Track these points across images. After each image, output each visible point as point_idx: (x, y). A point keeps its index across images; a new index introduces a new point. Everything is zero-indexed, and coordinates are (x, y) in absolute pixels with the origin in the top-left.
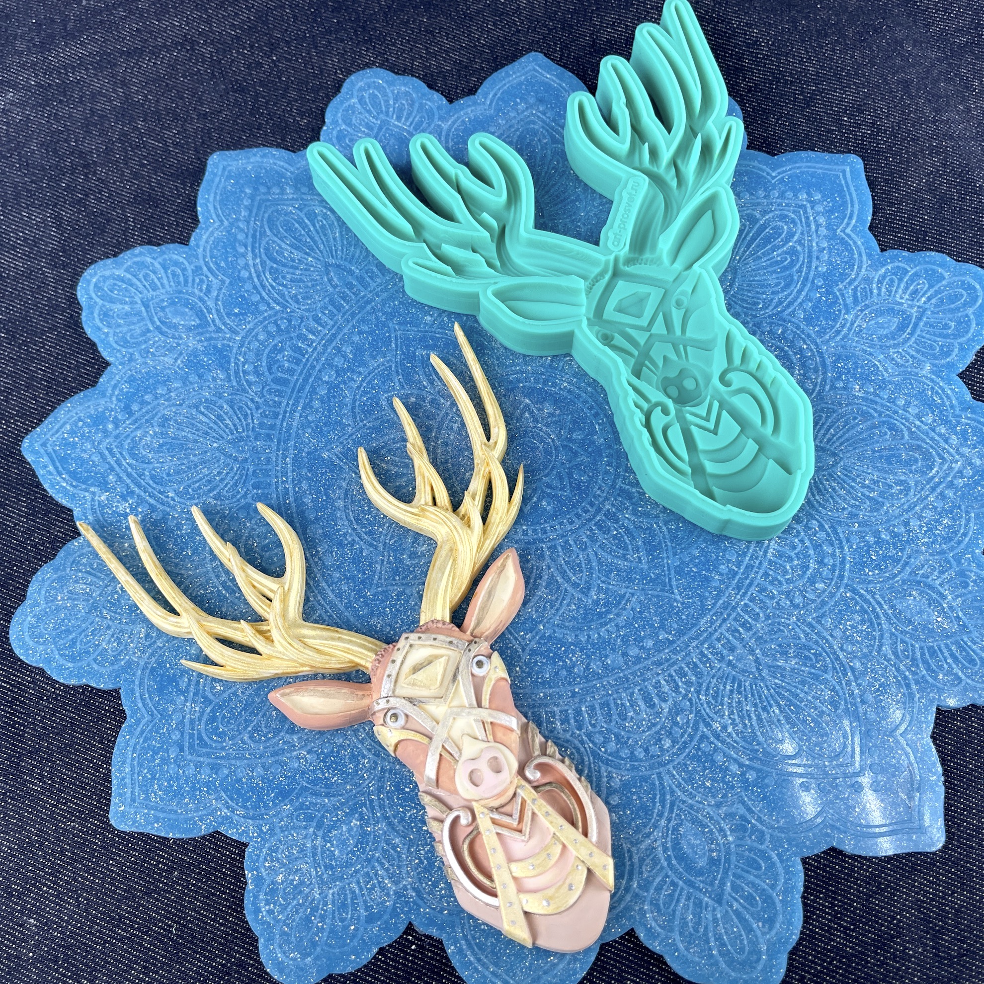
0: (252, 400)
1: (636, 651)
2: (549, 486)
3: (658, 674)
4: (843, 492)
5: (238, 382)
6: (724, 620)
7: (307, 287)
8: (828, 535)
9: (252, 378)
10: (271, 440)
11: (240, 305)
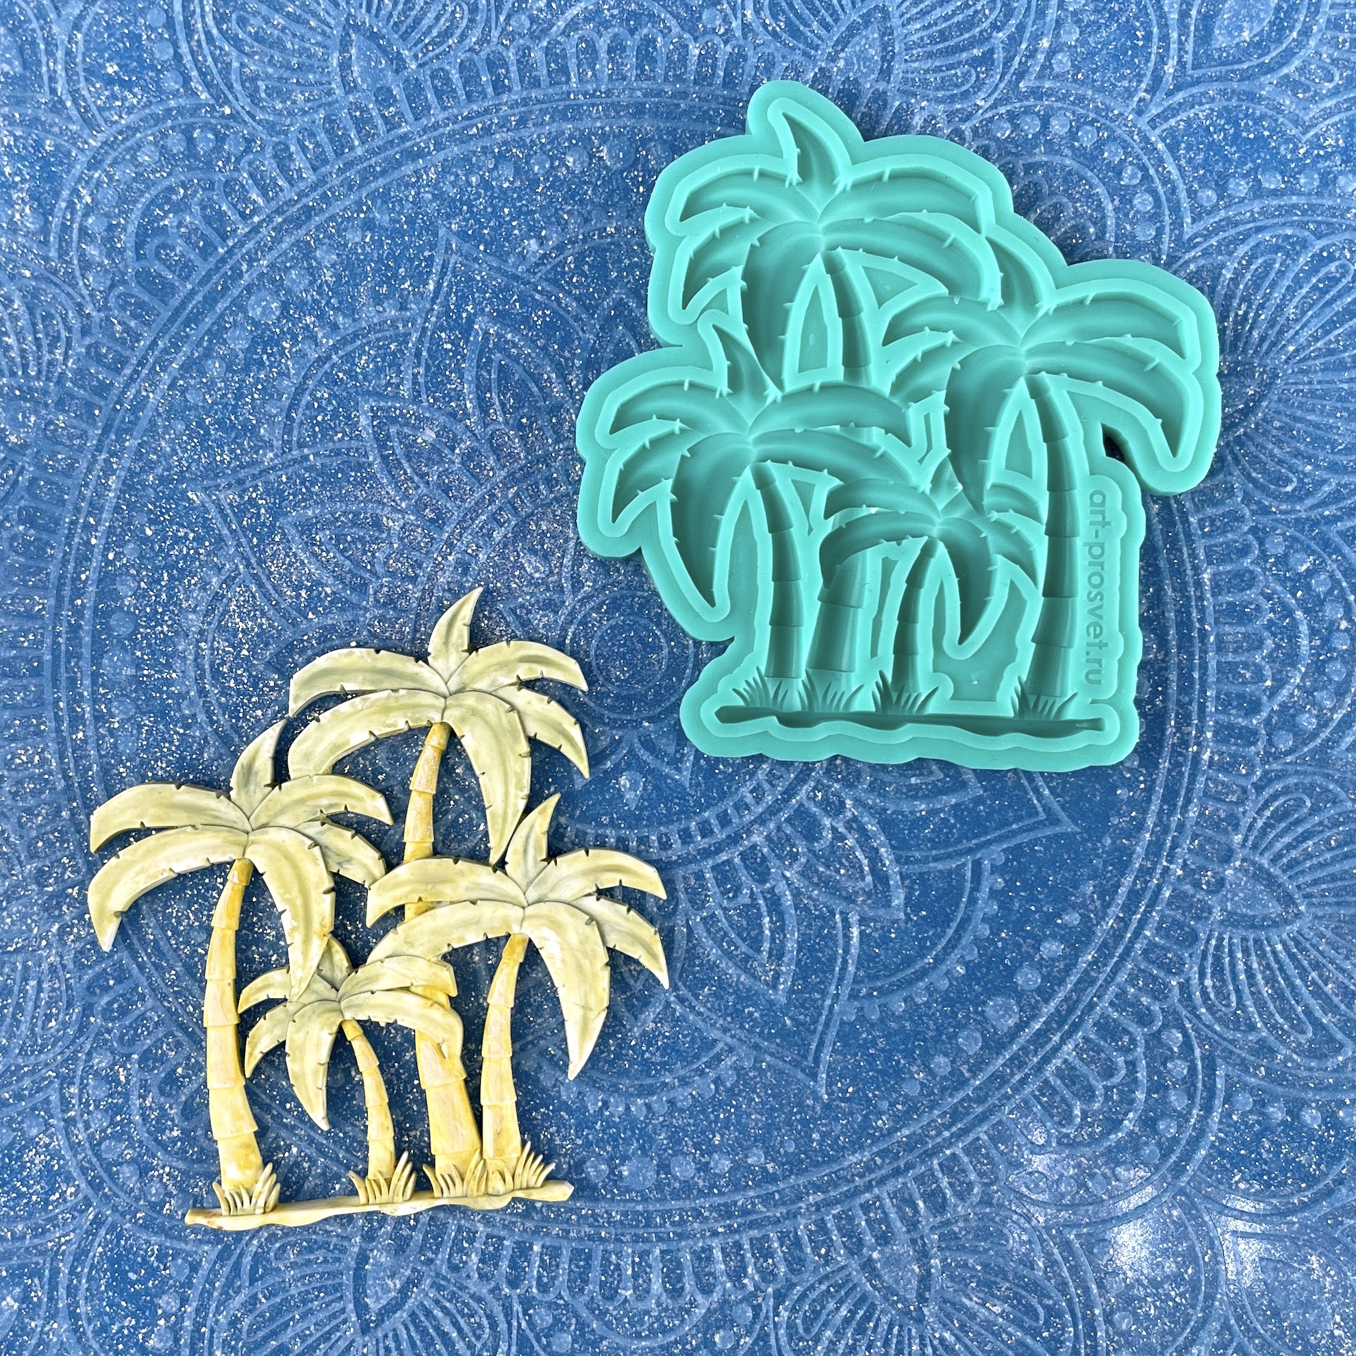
0: (80, 307)
1: (691, 1169)
2: (648, 745)
3: (715, 1234)
4: (1266, 991)
5: (62, 253)
6: (897, 1173)
7: (288, 67)
8: (1192, 1069)
9: (93, 251)
10: (92, 418)
11: (122, 58)
